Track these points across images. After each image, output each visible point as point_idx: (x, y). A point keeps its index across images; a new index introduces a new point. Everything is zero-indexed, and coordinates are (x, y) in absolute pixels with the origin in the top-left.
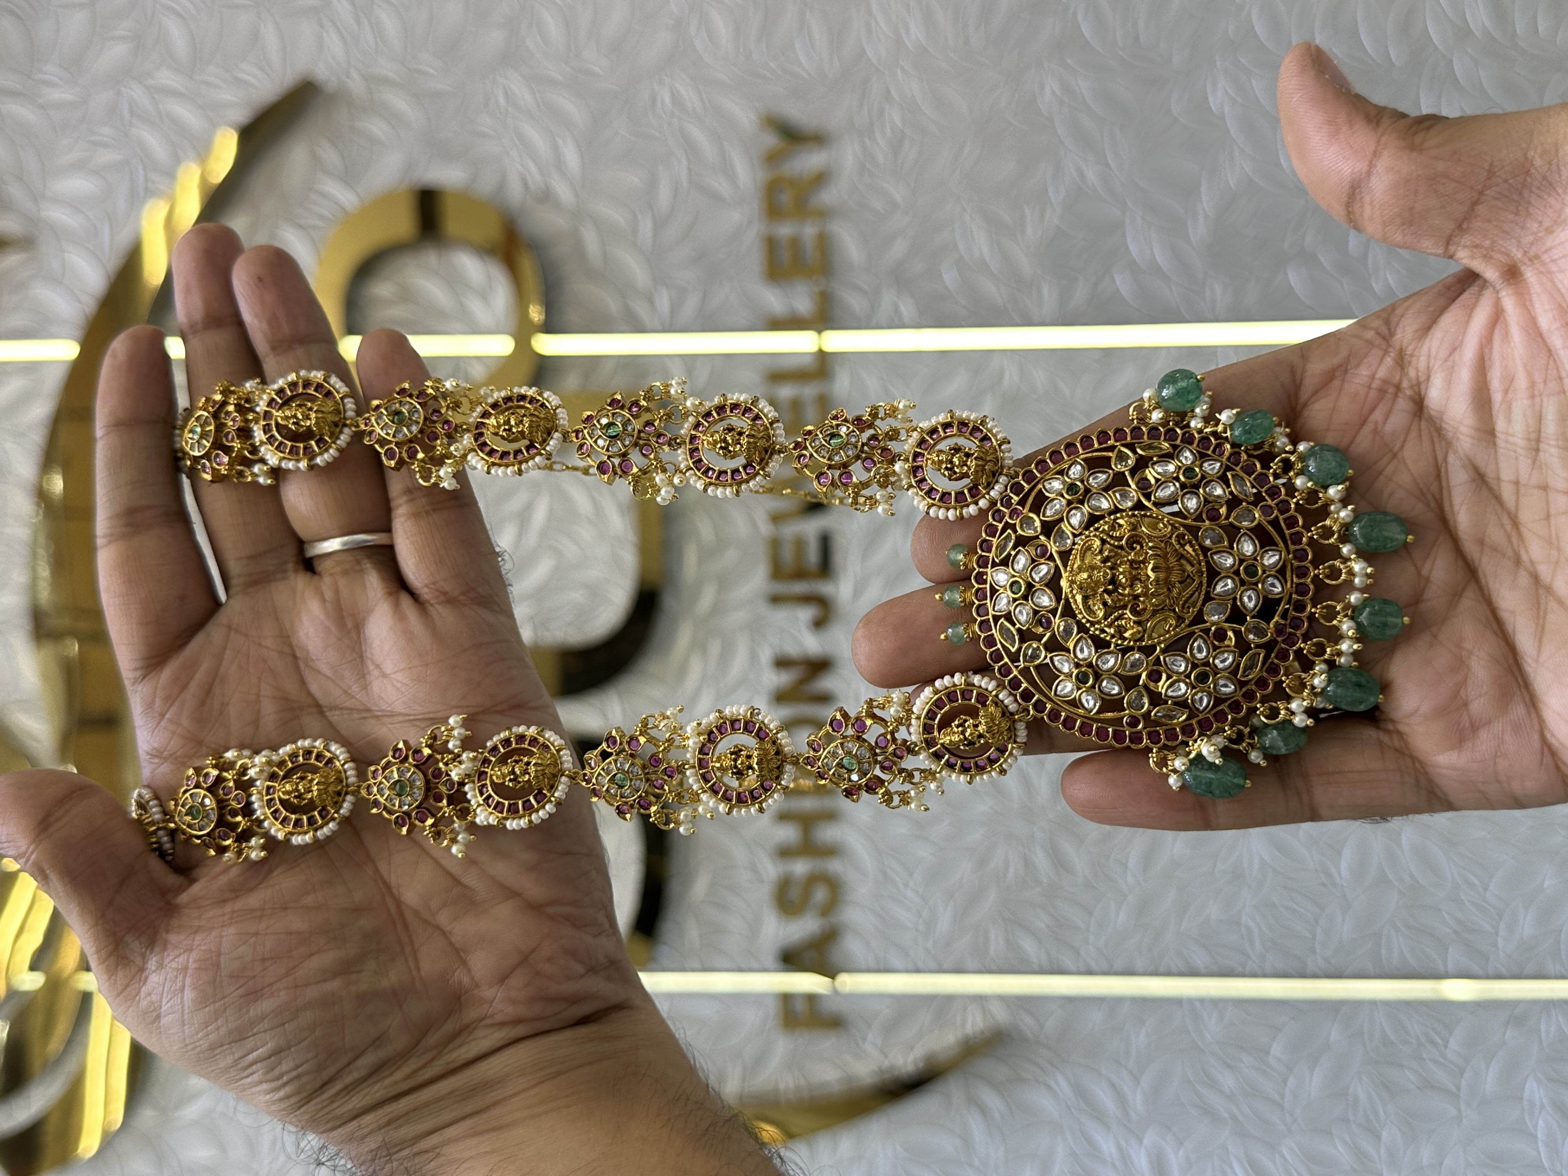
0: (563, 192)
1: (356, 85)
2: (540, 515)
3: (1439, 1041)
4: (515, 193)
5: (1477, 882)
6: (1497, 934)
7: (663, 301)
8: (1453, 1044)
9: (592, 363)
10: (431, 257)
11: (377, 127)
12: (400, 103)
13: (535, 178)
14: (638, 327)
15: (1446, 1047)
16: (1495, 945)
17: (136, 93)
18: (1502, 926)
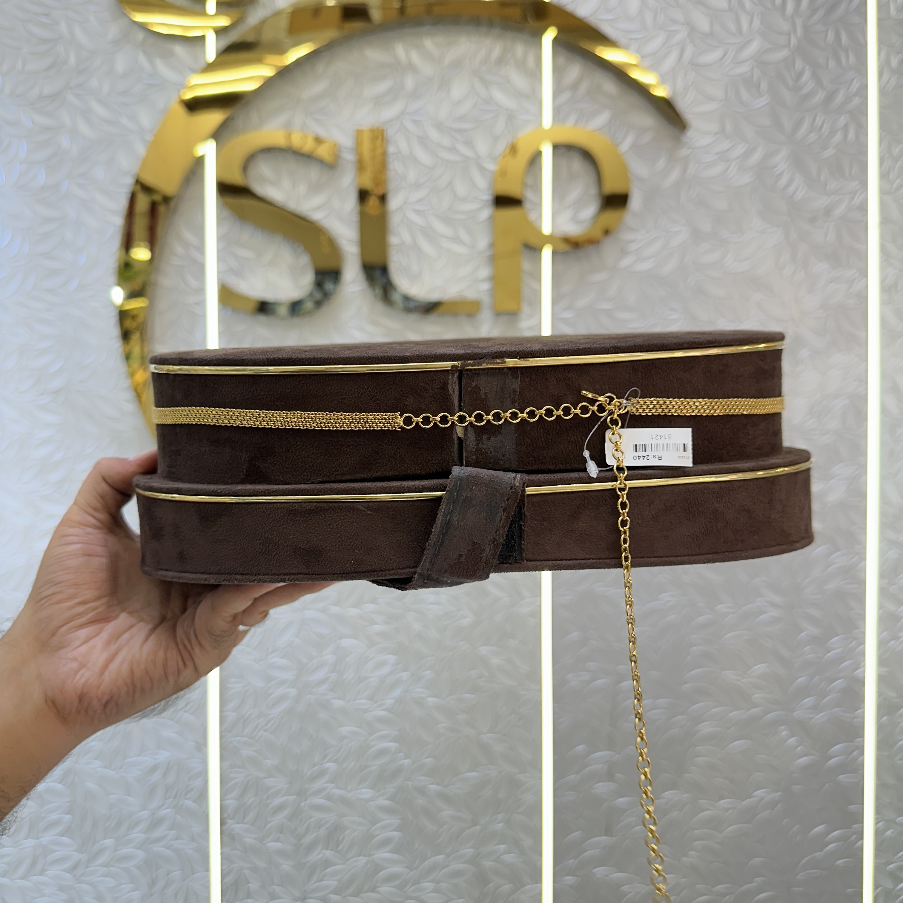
0: (626, 262)
1: (684, 152)
2: (457, 248)
3: (188, 708)
4: (626, 236)
5: (268, 726)
6: (242, 737)
7: (567, 315)
8: (186, 715)
9: (538, 277)
10: (593, 191)
11: (661, 163)
12: (675, 175)
13: (633, 247)
14: (555, 302)
15: (185, 712)
16: (237, 736)
17: (683, 34)
18: (246, 739)
